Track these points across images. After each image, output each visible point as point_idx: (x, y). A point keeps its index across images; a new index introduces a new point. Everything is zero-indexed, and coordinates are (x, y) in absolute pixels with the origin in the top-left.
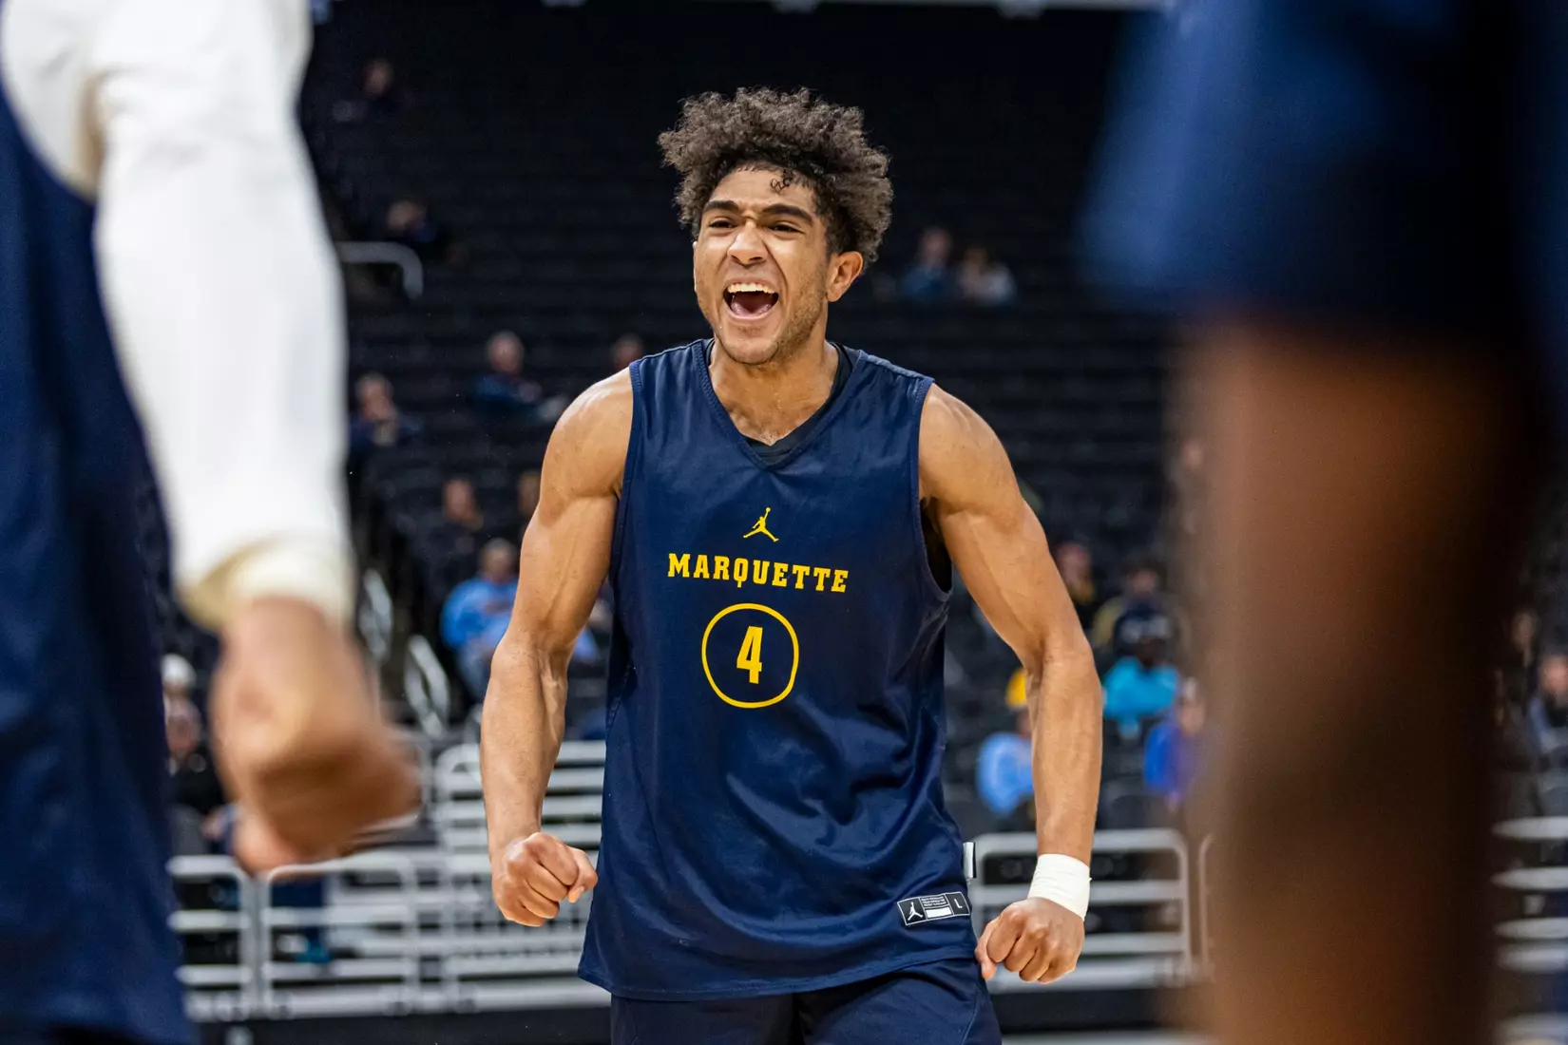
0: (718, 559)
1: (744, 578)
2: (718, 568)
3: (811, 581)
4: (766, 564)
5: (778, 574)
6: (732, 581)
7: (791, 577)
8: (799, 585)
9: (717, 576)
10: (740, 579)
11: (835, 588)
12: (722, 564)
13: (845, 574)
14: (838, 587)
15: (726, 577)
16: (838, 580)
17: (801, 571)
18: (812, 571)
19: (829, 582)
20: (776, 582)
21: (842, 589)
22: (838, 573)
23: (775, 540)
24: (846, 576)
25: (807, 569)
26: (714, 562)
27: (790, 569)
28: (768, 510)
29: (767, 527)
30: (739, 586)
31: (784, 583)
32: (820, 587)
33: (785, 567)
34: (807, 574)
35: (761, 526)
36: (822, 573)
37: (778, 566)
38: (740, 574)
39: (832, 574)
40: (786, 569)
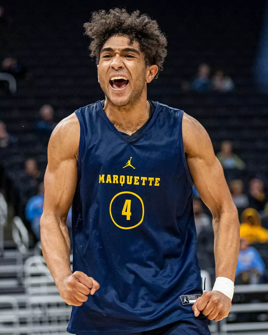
0: (114, 176)
1: (124, 182)
2: (114, 179)
3: (147, 182)
4: (131, 177)
5: (136, 180)
6: (119, 184)
7: (140, 181)
8: (144, 184)
9: (114, 182)
10: (122, 183)
11: (156, 185)
12: (116, 178)
13: (159, 179)
14: (157, 184)
15: (117, 182)
16: (156, 182)
17: (144, 179)
18: (148, 179)
19: (154, 182)
20: (135, 183)
21: (158, 185)
22: (157, 179)
23: (134, 168)
24: (159, 180)
25: (146, 178)
26: (113, 177)
27: (140, 178)
28: (131, 158)
29: (131, 164)
30: (122, 185)
31: (138, 184)
32: (151, 184)
33: (138, 178)
34: (146, 180)
35: (129, 163)
36: (151, 179)
37: (136, 178)
38: (122, 181)
39: (155, 180)
40: (138, 179)
